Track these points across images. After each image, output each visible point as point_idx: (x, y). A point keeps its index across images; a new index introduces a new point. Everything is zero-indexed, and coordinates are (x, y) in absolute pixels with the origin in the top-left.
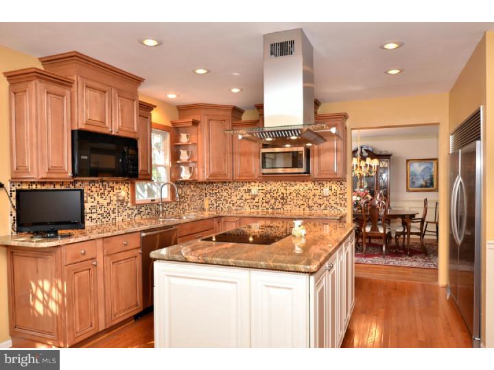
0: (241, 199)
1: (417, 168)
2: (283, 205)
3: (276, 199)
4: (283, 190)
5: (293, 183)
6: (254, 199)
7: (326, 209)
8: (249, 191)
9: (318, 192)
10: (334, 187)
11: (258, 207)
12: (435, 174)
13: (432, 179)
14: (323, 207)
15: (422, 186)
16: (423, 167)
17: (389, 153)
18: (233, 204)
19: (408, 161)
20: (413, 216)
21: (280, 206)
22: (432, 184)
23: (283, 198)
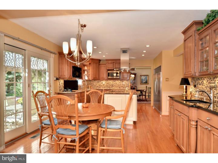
0: (100, 85)
1: (143, 78)
2: (112, 87)
3: (110, 85)
4: (112, 83)
5: (115, 81)
6: (104, 85)
7: (124, 88)
8: (102, 83)
9: (122, 83)
10: (126, 82)
11: (105, 87)
12: (148, 79)
13: (147, 81)
14: (123, 87)
15: (144, 83)
16: (145, 77)
17: (136, 73)
18: (97, 87)
19: (141, 75)
20: (143, 90)
21: (111, 87)
22: (147, 82)
23: (112, 85)
